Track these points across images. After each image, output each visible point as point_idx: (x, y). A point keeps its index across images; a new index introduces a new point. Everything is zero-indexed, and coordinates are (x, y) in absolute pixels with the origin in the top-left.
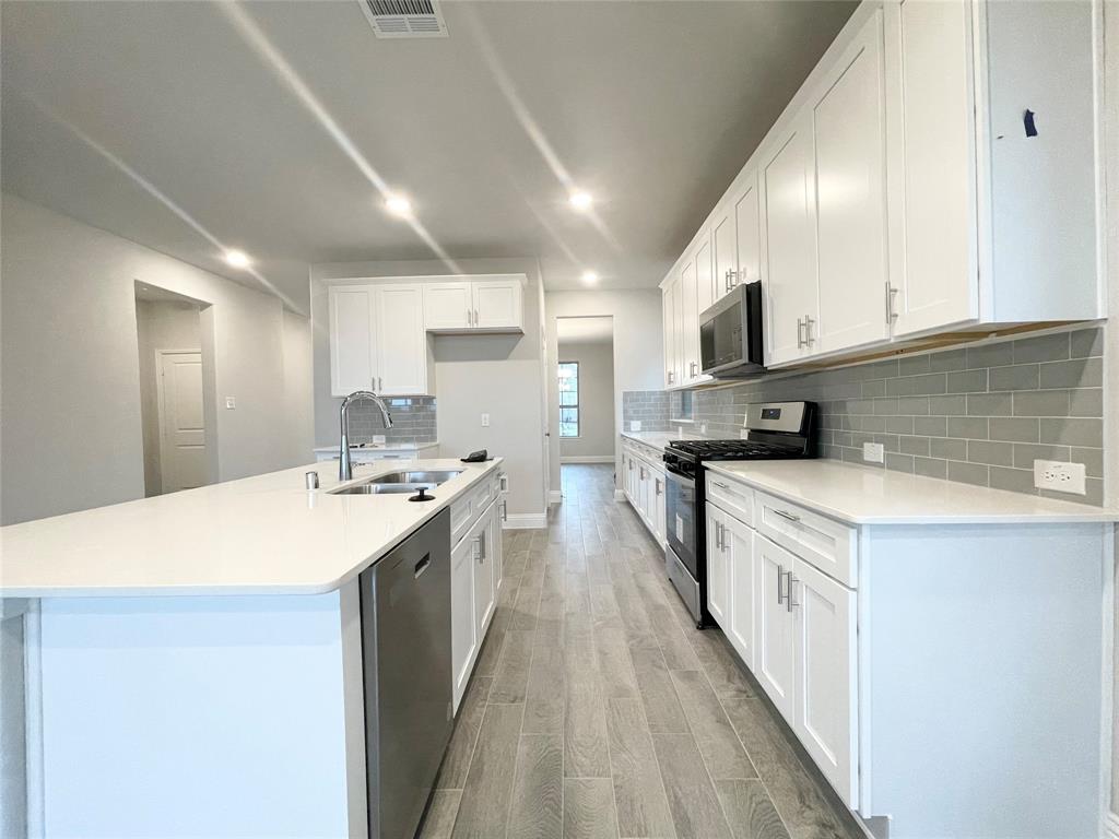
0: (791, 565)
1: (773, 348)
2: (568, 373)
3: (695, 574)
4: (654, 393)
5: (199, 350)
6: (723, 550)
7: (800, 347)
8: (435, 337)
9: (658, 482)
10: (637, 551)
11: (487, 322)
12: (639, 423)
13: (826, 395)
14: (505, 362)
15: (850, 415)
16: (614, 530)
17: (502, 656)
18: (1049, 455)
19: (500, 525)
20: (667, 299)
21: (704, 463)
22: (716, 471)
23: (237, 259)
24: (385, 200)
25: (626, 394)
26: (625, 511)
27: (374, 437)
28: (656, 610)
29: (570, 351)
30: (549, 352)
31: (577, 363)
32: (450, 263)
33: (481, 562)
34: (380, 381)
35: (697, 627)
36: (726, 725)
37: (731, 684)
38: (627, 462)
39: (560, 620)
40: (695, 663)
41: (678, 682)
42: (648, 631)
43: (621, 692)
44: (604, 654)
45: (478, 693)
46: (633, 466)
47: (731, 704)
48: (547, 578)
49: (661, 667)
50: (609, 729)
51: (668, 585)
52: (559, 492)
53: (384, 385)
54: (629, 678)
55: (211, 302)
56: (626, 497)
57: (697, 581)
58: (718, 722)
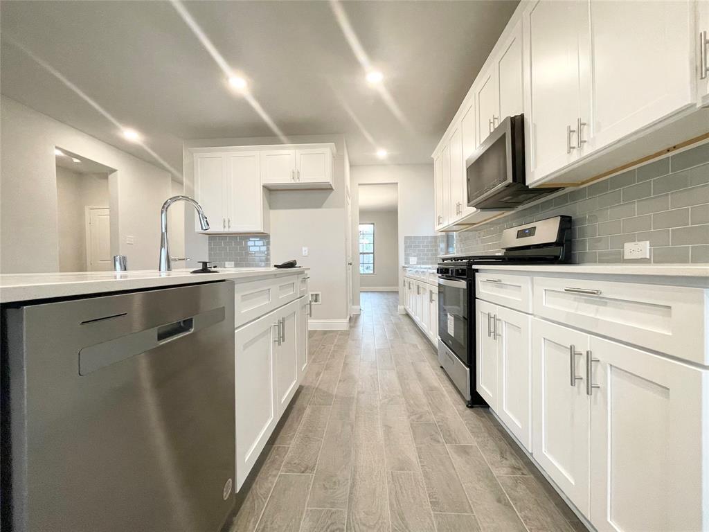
6: (495, 338)
7: (569, 152)
11: (306, 178)
12: (416, 258)
14: (319, 210)
20: (437, 166)
21: (474, 267)
23: (131, 135)
25: (406, 238)
26: (405, 321)
31: (373, 224)
34: (229, 221)
35: (467, 406)
36: (507, 505)
37: (504, 461)
38: (407, 285)
39: (353, 398)
40: (469, 439)
41: (455, 456)
42: (426, 408)
43: (403, 465)
44: (388, 429)
45: (273, 462)
46: (412, 287)
47: (509, 482)
48: (346, 364)
49: (439, 442)
50: (391, 505)
51: (440, 372)
52: (359, 307)
53: (232, 224)
54: (410, 452)
55: (116, 168)
56: (406, 310)
57: (468, 366)
58: (499, 501)
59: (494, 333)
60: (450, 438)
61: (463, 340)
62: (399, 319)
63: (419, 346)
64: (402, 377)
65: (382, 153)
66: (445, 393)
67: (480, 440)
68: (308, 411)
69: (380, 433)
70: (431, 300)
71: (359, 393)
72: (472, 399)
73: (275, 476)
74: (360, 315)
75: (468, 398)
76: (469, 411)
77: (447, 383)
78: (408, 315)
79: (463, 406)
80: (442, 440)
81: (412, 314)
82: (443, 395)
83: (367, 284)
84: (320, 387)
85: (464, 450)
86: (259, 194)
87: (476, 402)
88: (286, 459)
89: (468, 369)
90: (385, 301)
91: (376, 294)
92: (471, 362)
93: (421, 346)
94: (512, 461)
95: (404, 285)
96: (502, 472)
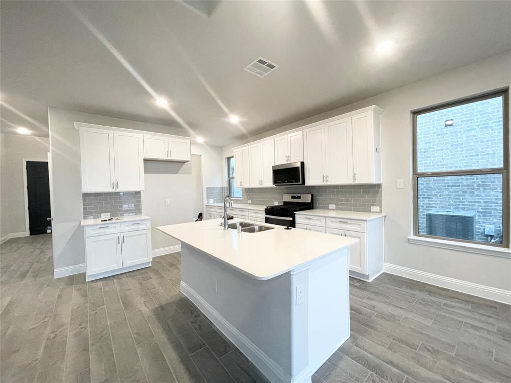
1: (309, 180)
4: (217, 188)
7: (323, 182)
11: (174, 158)
12: (212, 200)
14: (177, 175)
18: (373, 205)
21: (295, 213)
25: (207, 188)
34: (117, 183)
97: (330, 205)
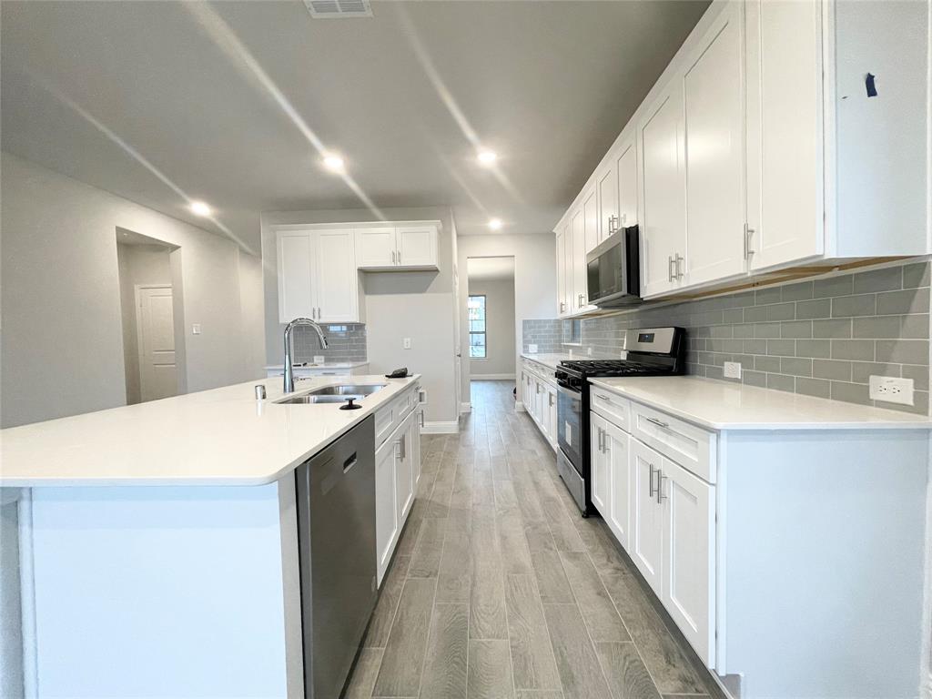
0: (660, 463)
1: (649, 281)
2: (477, 304)
3: (581, 472)
4: (549, 321)
5: (170, 285)
6: (604, 452)
7: (670, 280)
8: (365, 273)
9: (551, 395)
10: (533, 452)
11: (408, 261)
12: (536, 346)
13: (692, 322)
14: (424, 295)
15: (713, 338)
16: (514, 436)
17: (419, 539)
18: (882, 371)
19: (418, 430)
20: (559, 241)
21: (589, 379)
22: (599, 386)
23: (200, 209)
24: (322, 159)
25: (525, 322)
26: (524, 420)
27: (315, 357)
28: (548, 501)
29: (478, 286)
30: (460, 285)
31: (485, 296)
32: (376, 212)
33: (402, 461)
34: (319, 311)
35: (583, 516)
36: (606, 597)
37: (610, 564)
38: (525, 378)
39: (468, 510)
40: (581, 546)
41: (565, 560)
42: (542, 519)
43: (518, 569)
44: (504, 538)
45: (399, 569)
46: (531, 382)
47: (610, 580)
48: (458, 474)
49: (551, 549)
50: (507, 600)
51: (559, 482)
52: (468, 404)
53: (323, 315)
54: (525, 558)
55: (179, 245)
56: (524, 406)
57: (583, 477)
58: (599, 594)
59: (603, 447)
60: (562, 544)
61: (578, 451)
62: (517, 419)
63: (537, 452)
64: (518, 487)
65: (495, 224)
66: (563, 504)
67: (590, 547)
68: (424, 525)
69: (497, 542)
70: (551, 403)
71: (474, 505)
72: (587, 510)
73: (403, 580)
74: (470, 413)
75: (584, 508)
76: (583, 521)
77: (565, 493)
78: (527, 414)
79: (578, 517)
80: (555, 547)
81: (532, 413)
82: (560, 506)
83: (477, 372)
84: (433, 499)
85: (574, 556)
86: (354, 279)
87: (591, 512)
88: (409, 568)
89: (583, 480)
90: (500, 394)
91: (489, 383)
92: (586, 473)
93: (540, 453)
94: (616, 564)
95: (523, 379)
96: (606, 573)
97: (726, 363)
